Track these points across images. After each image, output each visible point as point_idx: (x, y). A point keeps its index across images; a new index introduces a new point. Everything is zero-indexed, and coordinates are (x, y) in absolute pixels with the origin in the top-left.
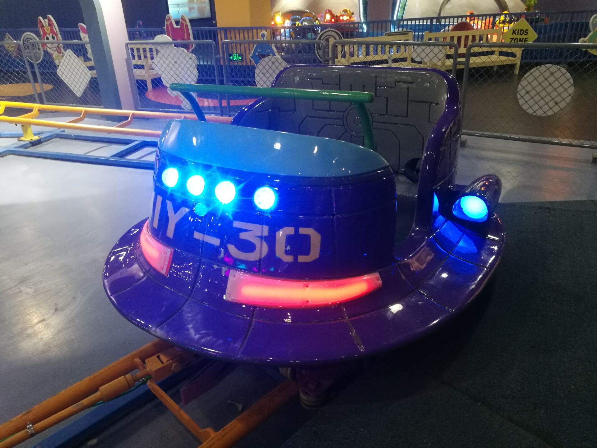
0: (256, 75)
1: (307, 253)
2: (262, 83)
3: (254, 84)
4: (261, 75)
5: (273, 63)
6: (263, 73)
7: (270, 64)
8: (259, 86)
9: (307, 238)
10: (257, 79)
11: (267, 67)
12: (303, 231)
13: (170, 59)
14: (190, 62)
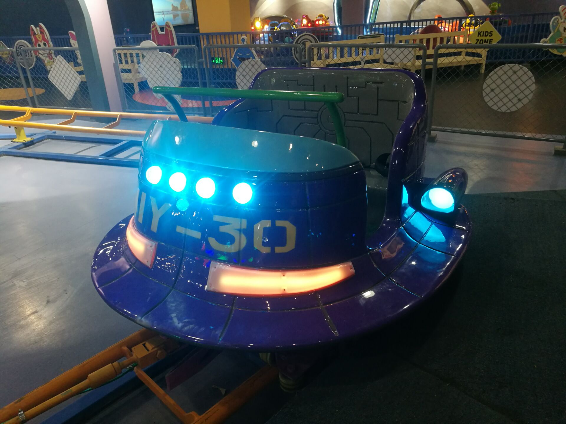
0: (236, 77)
1: (283, 244)
2: (242, 84)
3: (235, 85)
5: (253, 66)
6: (243, 76)
7: (250, 66)
9: (283, 230)
10: (238, 81)
11: (247, 70)
12: (279, 223)
13: (155, 63)
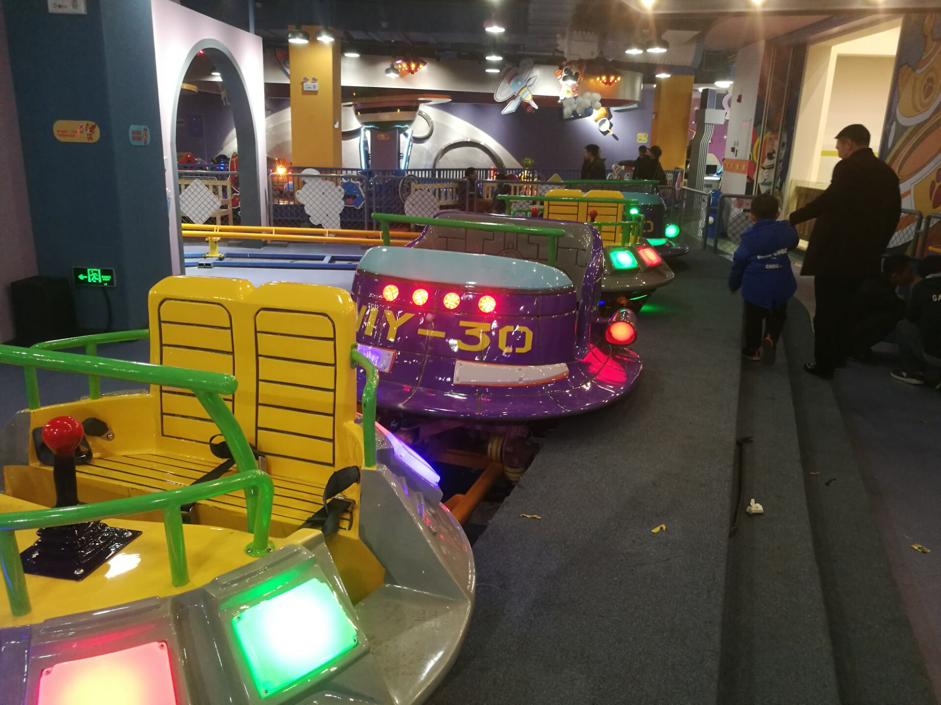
2: (411, 212)
3: (404, 213)
4: (411, 206)
5: (423, 196)
6: (413, 205)
7: (420, 197)
8: (407, 215)
10: (407, 209)
11: (417, 200)
13: (317, 190)
14: (339, 193)
